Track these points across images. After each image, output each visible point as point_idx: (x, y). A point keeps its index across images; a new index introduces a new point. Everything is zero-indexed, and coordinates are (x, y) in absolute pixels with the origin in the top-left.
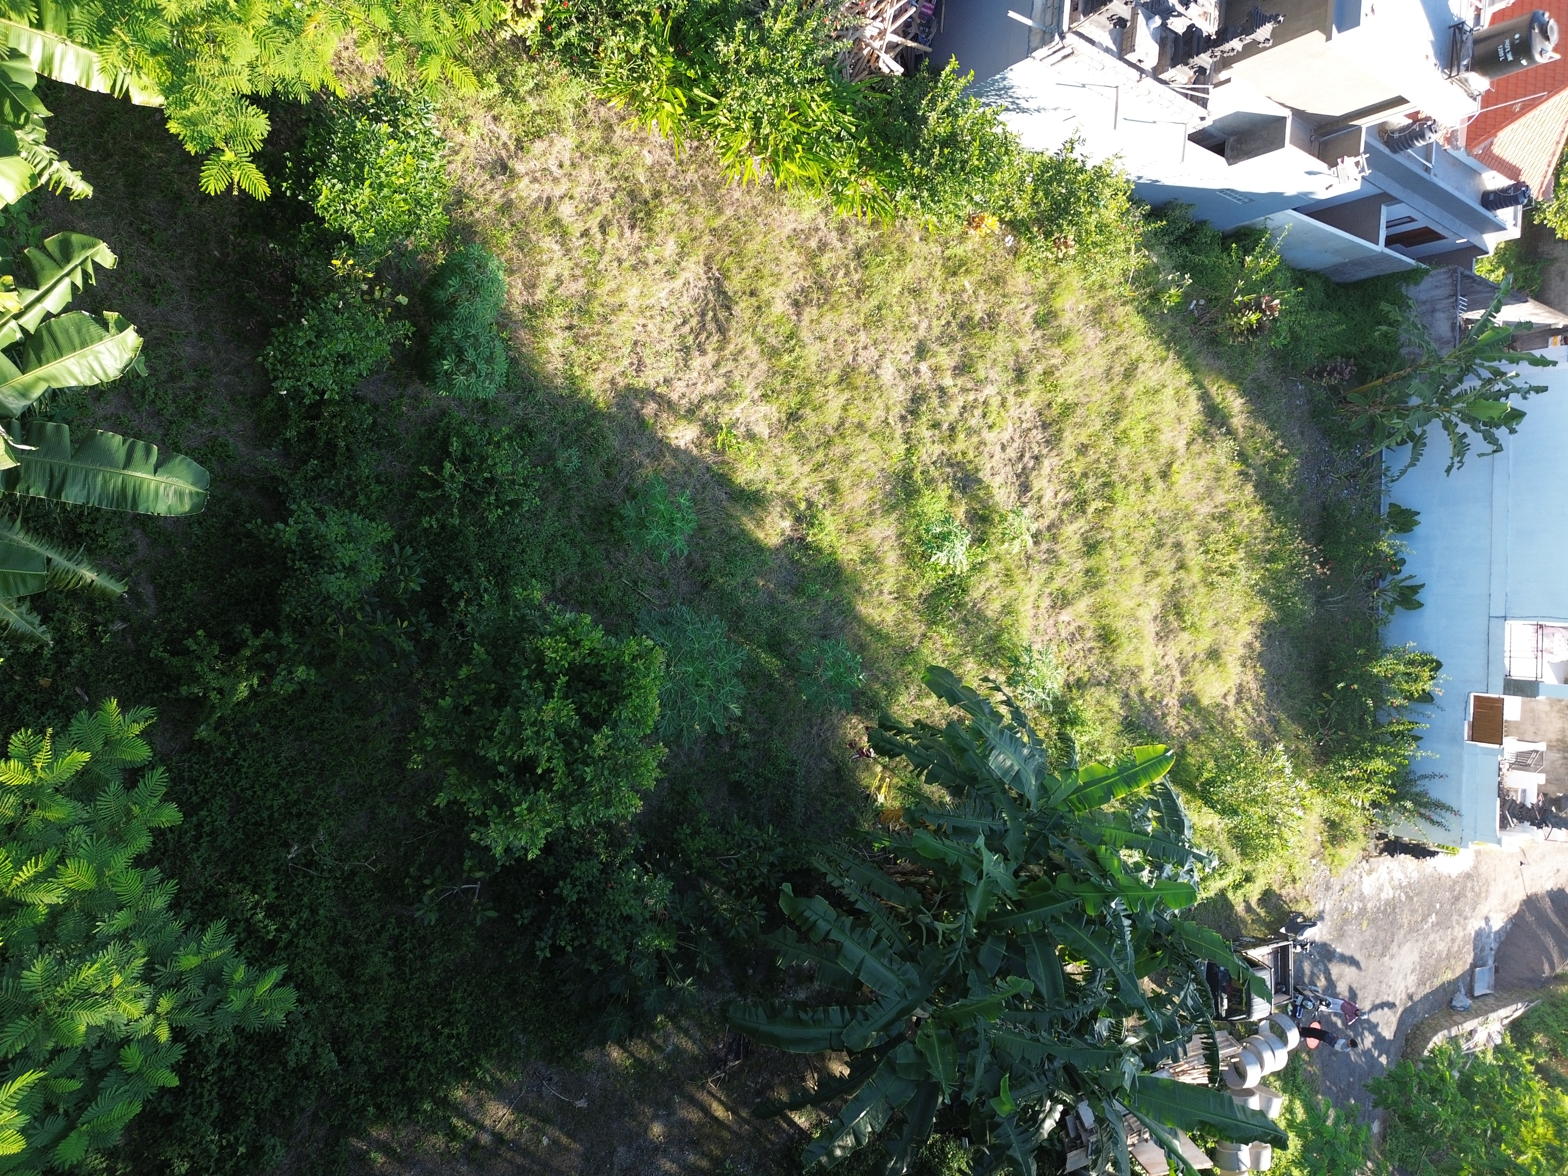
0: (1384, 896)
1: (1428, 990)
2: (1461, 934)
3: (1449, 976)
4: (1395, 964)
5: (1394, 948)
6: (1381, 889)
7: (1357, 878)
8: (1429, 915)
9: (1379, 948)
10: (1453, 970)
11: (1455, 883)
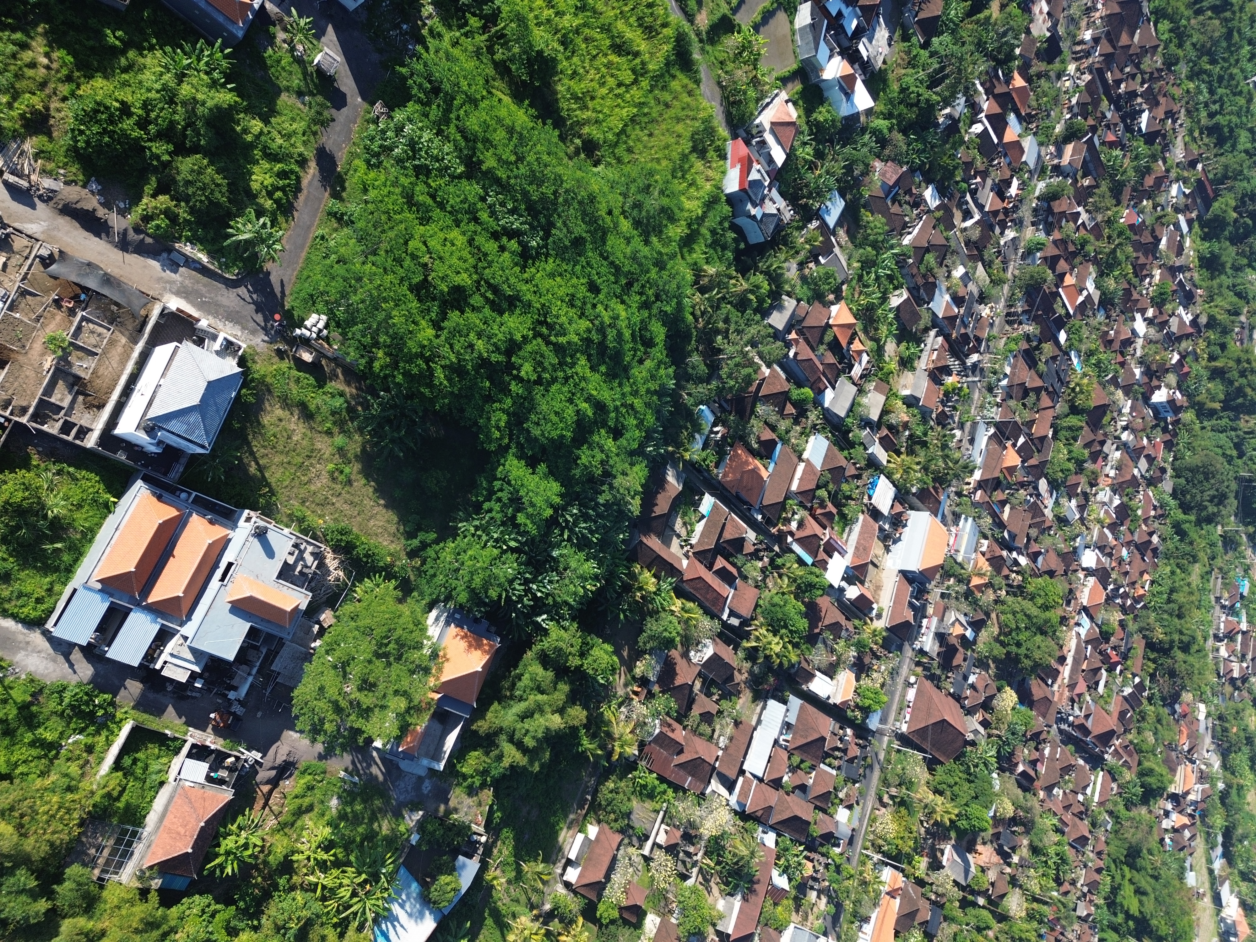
3: (200, 276)
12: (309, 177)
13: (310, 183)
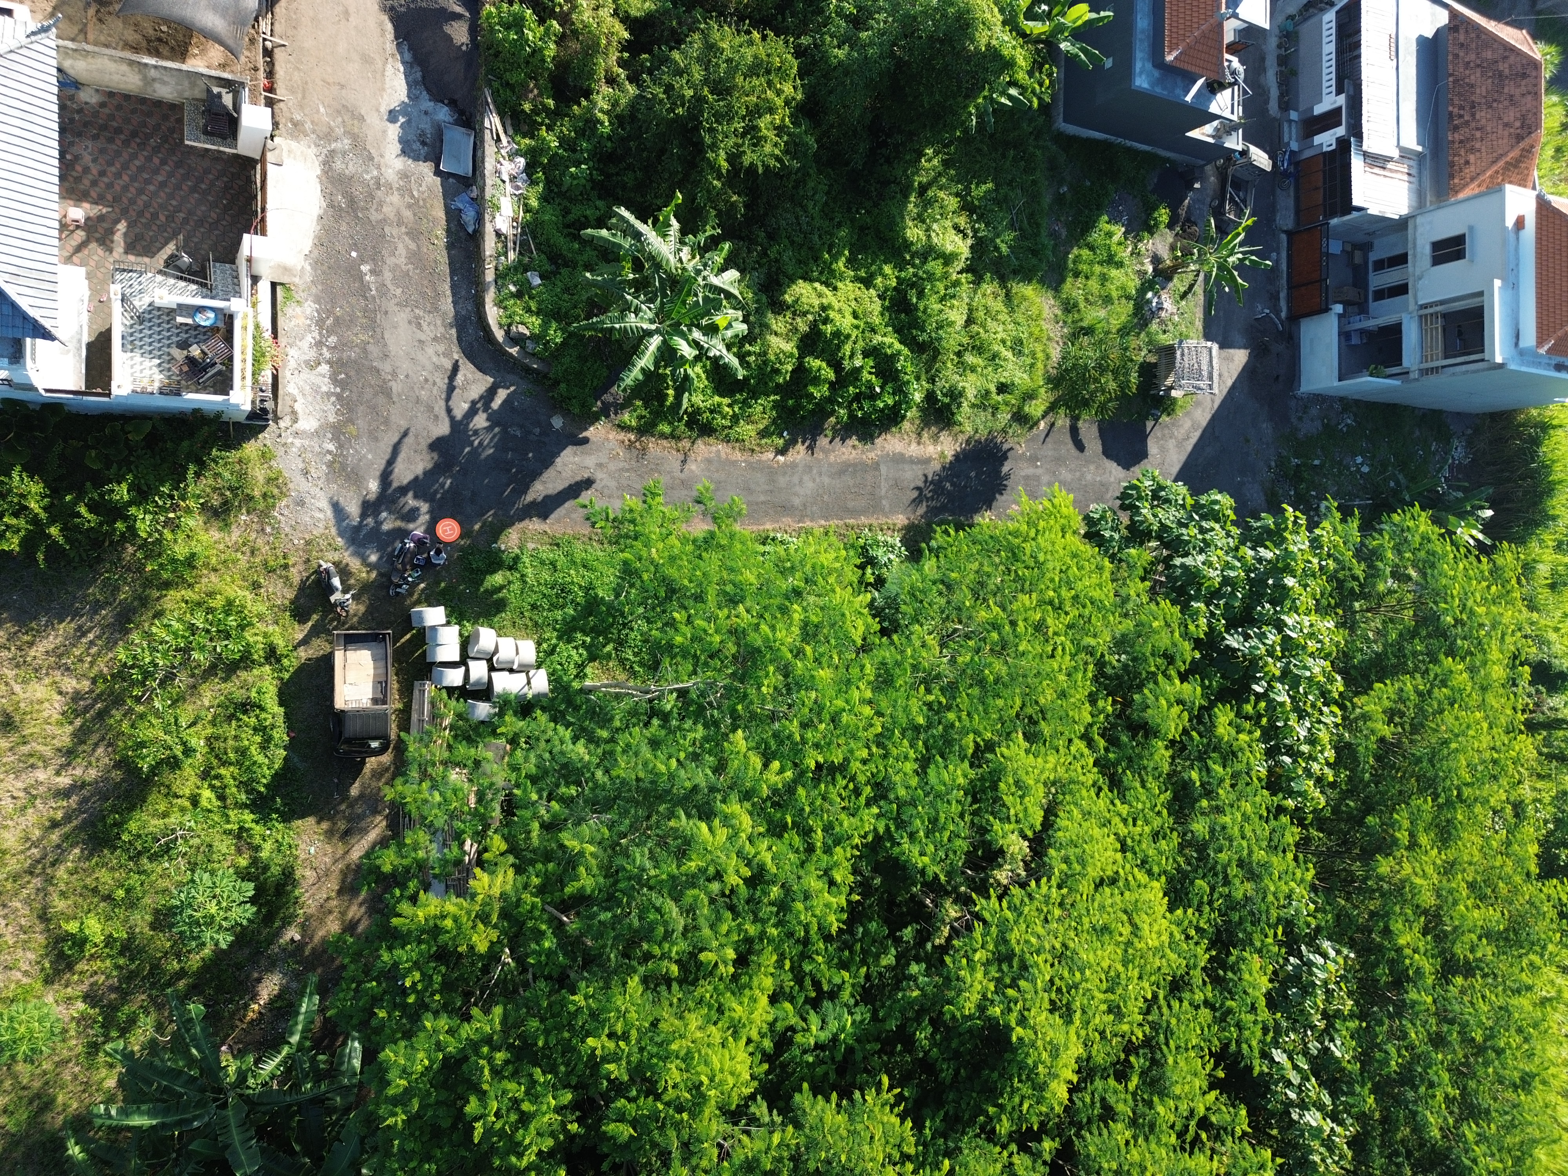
0: (326, 386)
1: (446, 288)
2: (395, 198)
3: (440, 234)
4: (405, 366)
5: (386, 367)
6: (316, 389)
7: (298, 442)
8: (360, 276)
9: (381, 400)
10: (435, 220)
11: (331, 205)
12: (914, 450)
13: (899, 459)
